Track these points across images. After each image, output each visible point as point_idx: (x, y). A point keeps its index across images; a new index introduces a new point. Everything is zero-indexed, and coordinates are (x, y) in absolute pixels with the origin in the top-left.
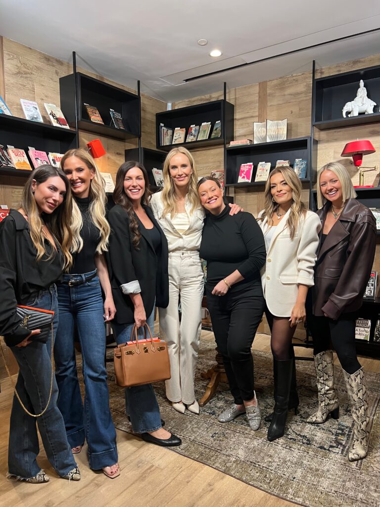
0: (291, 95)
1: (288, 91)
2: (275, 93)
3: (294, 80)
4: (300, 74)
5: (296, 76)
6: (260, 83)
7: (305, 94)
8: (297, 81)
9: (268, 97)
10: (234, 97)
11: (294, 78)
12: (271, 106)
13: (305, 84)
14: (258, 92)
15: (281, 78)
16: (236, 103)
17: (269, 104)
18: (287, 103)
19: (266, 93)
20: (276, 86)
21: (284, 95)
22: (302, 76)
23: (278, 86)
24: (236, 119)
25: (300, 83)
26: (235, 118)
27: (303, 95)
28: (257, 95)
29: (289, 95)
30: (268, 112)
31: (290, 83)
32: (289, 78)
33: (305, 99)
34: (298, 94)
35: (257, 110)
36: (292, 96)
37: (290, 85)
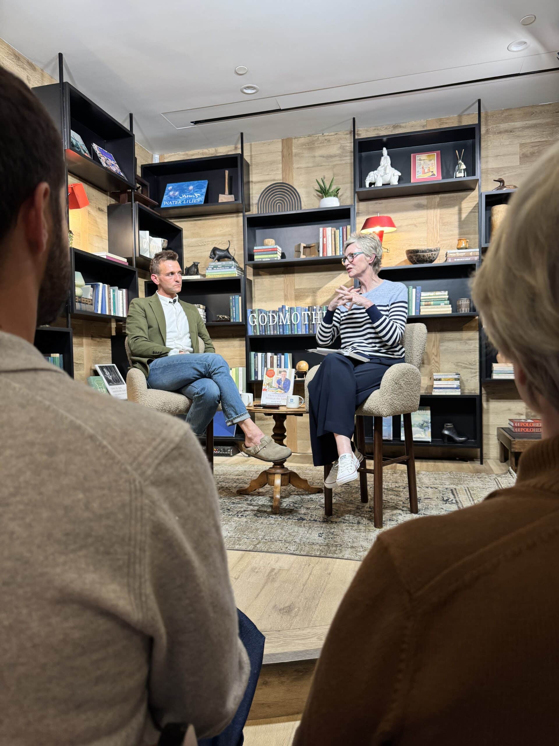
0: (323, 157)
1: (318, 153)
2: (303, 153)
3: (326, 140)
4: (333, 134)
5: (328, 136)
6: (283, 140)
7: (340, 157)
8: (329, 141)
9: (294, 158)
10: (249, 154)
11: (326, 138)
12: (298, 168)
13: (339, 145)
14: (281, 150)
15: (309, 136)
16: (251, 162)
17: (295, 166)
18: (318, 166)
19: (292, 152)
20: (303, 144)
21: (315, 157)
22: (336, 136)
23: (306, 146)
24: (252, 182)
25: (334, 144)
26: (251, 180)
27: (337, 158)
28: (280, 154)
29: (321, 156)
30: (294, 174)
31: (320, 143)
32: (320, 137)
33: (339, 162)
34: (331, 157)
35: (280, 172)
36: (324, 159)
37: (321, 145)
